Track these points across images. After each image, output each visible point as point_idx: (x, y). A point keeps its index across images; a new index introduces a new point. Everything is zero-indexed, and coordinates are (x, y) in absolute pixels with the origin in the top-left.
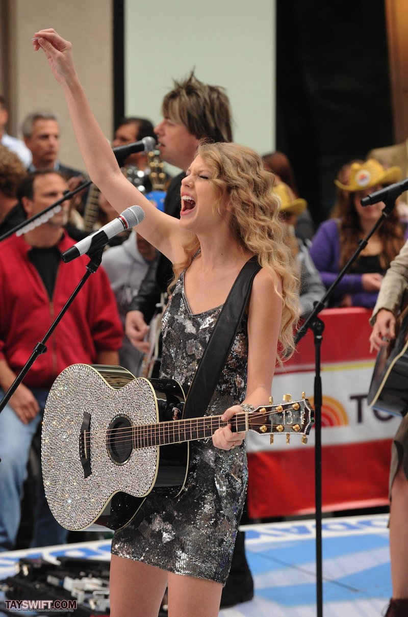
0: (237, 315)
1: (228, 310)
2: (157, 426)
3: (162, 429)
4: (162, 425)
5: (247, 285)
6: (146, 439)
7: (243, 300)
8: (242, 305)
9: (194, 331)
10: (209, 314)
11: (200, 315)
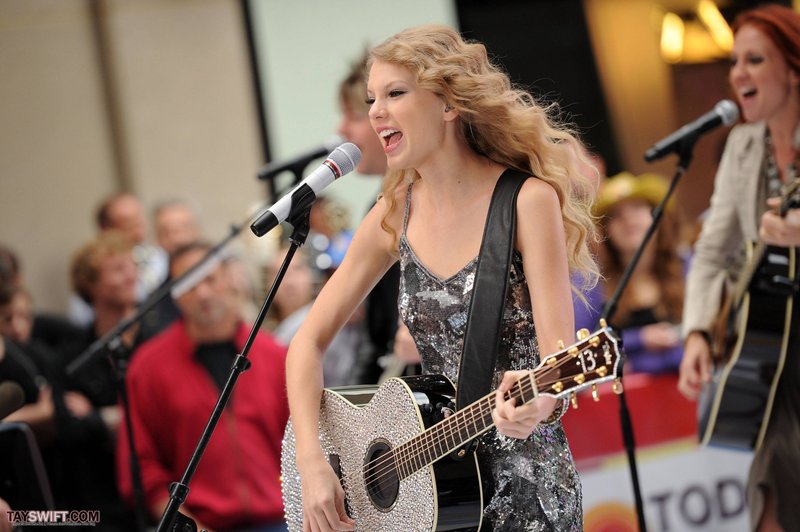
0: (503, 257)
1: (488, 254)
2: (423, 436)
3: (429, 438)
4: (428, 433)
5: (509, 213)
6: (412, 460)
7: (508, 234)
8: (507, 241)
9: (455, 301)
10: (468, 271)
11: (456, 276)
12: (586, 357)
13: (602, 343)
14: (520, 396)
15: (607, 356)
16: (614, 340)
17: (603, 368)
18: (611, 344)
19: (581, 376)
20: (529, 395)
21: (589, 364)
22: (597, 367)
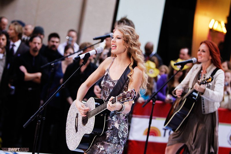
4: (95, 109)
9: (113, 86)
12: (128, 94)
13: (132, 92)
14: (113, 102)
15: (132, 95)
16: (134, 92)
17: (131, 97)
18: (133, 92)
19: (126, 99)
20: (115, 102)
21: (128, 96)
22: (130, 97)
